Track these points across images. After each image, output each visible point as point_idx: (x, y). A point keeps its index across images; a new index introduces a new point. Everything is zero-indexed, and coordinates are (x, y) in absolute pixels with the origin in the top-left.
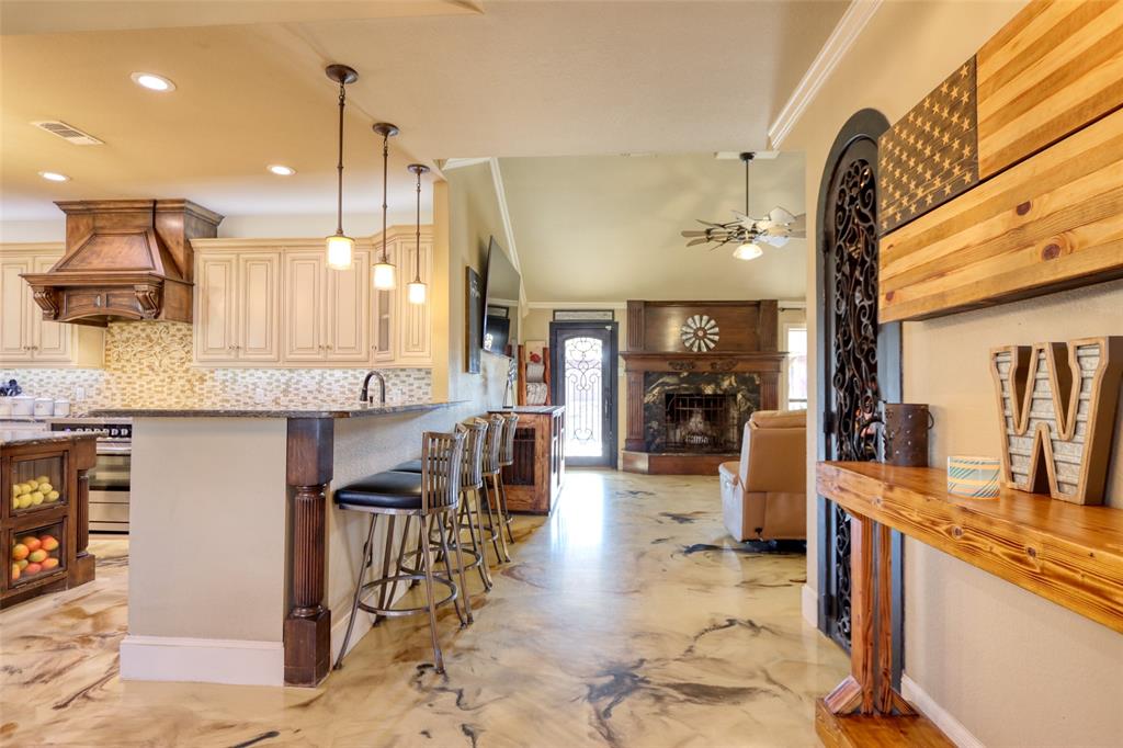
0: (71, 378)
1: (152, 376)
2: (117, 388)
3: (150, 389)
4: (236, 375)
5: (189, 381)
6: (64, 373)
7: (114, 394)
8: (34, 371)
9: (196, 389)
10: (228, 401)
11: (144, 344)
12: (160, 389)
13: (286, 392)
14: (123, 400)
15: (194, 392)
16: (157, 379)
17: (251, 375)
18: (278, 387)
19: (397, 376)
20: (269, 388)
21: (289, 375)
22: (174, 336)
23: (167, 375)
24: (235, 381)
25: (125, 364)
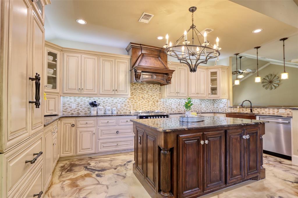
0: (115, 101)
1: (143, 100)
2: (132, 104)
3: (142, 104)
4: (166, 100)
5: (154, 102)
6: (112, 99)
7: (130, 106)
8: (101, 98)
9: (156, 104)
10: (164, 108)
11: (141, 90)
12: (145, 104)
13: (179, 105)
14: (133, 108)
15: (155, 105)
16: (144, 101)
17: (170, 100)
18: (177, 103)
19: (203, 101)
20: (175, 104)
21: (180, 100)
22: (149, 88)
23: (147, 100)
24: (166, 102)
25: (134, 96)
